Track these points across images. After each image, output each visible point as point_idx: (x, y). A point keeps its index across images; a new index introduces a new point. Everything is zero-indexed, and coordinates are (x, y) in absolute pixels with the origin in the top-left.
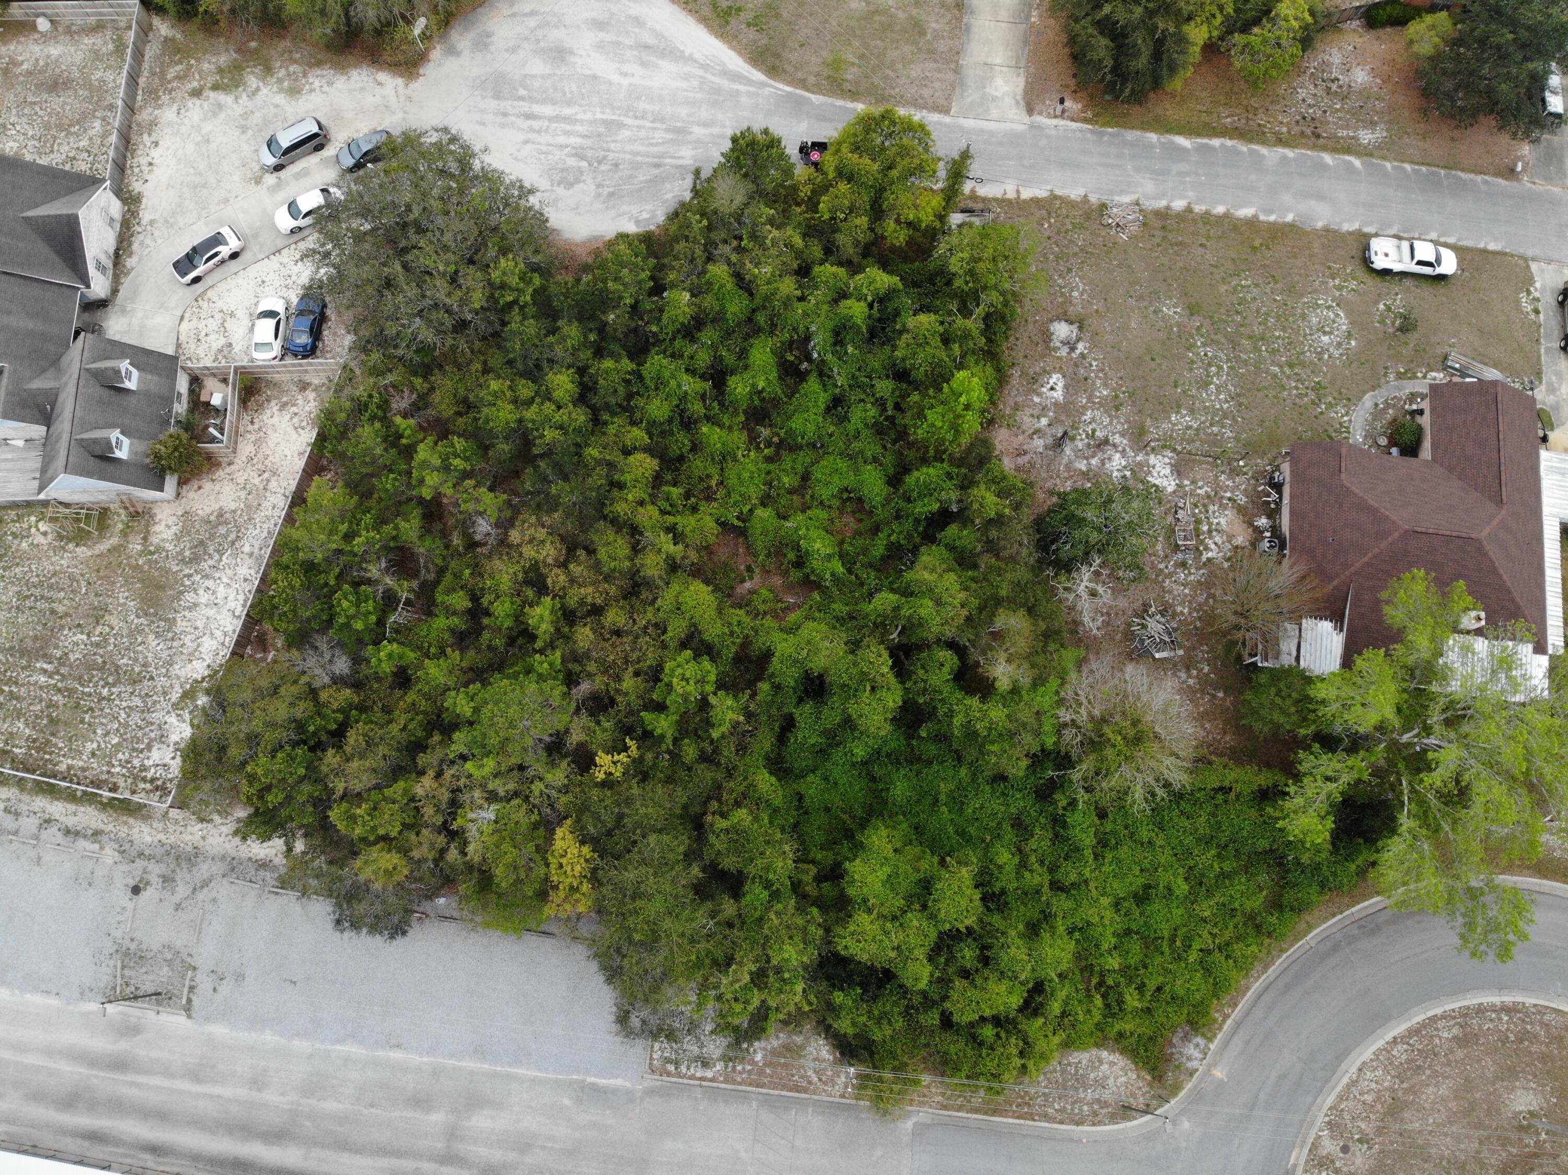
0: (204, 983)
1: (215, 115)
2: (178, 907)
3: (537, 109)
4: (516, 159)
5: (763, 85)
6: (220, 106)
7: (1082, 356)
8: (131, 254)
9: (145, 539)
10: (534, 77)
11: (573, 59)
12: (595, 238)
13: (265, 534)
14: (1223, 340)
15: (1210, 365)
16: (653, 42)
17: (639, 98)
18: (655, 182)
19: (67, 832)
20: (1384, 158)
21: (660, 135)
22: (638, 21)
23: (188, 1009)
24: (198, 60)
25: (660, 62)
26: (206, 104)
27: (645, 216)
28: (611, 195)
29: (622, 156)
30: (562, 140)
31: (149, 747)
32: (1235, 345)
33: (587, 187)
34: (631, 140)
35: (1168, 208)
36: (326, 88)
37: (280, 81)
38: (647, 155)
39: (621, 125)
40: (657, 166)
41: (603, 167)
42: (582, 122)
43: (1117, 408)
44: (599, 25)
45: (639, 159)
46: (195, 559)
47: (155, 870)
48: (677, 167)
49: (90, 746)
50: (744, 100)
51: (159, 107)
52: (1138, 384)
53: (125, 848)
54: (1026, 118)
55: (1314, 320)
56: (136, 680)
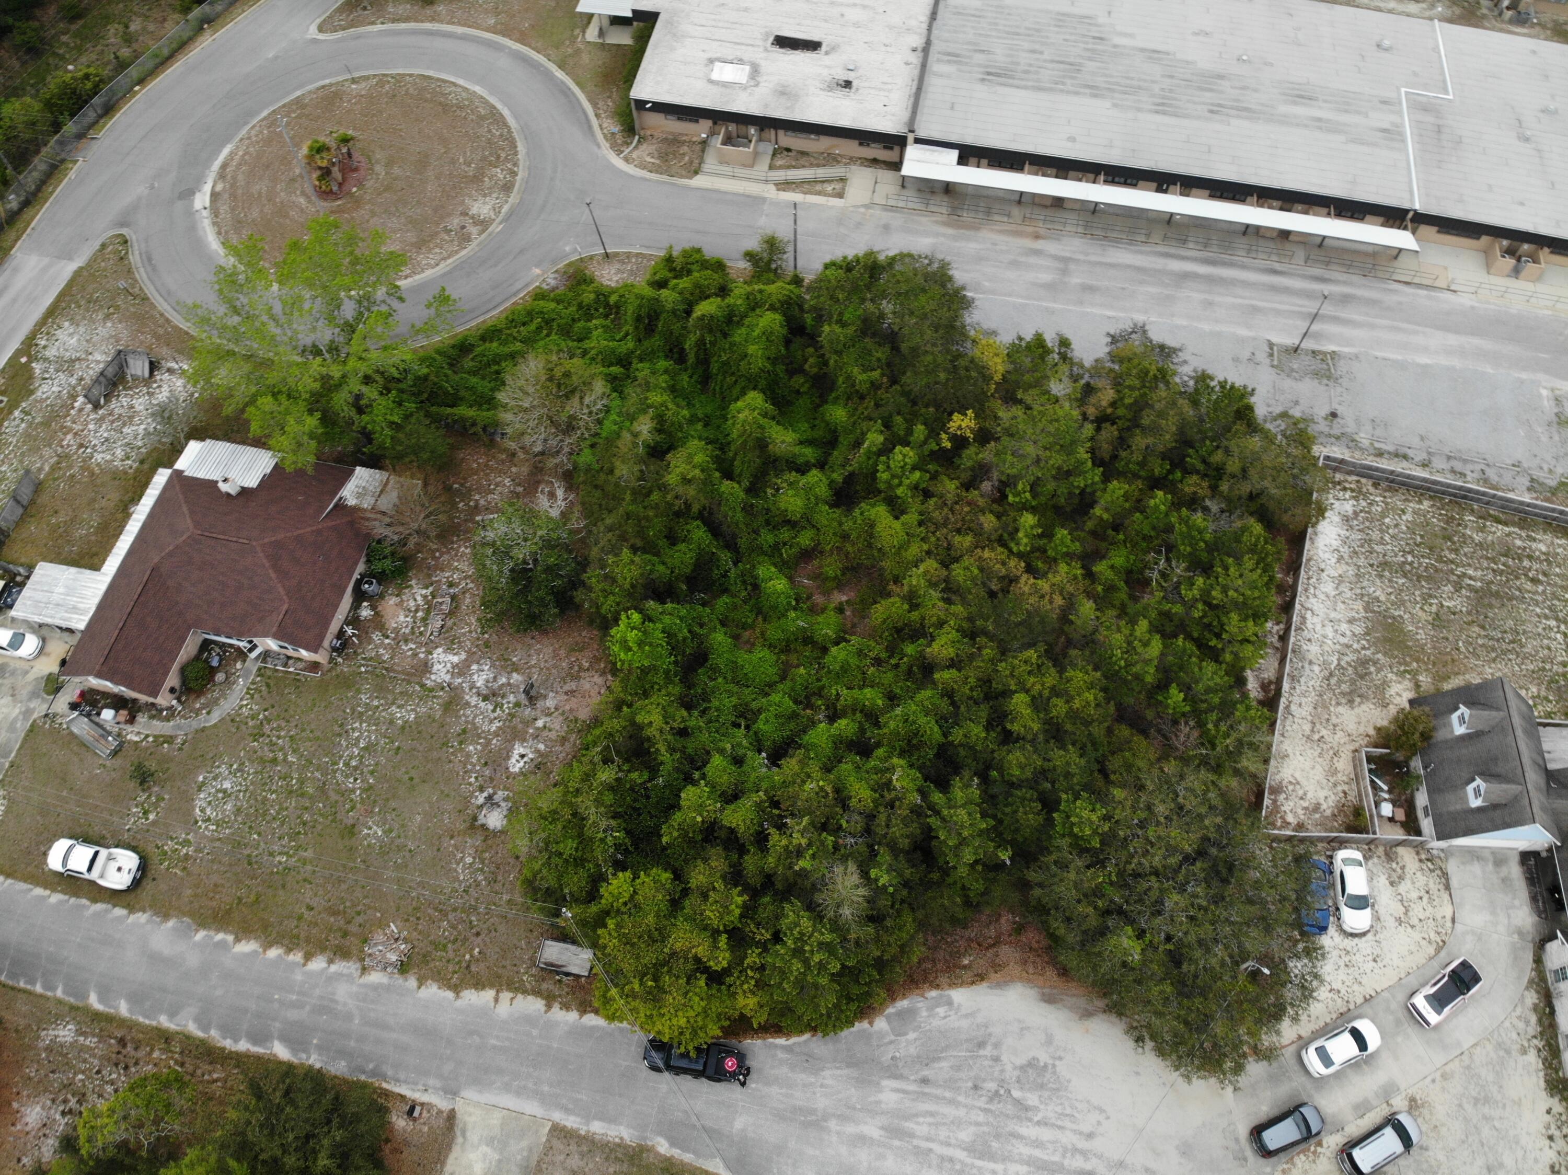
0: (1262, 356)
2: (1296, 403)
4: (1101, 1110)
7: (481, 789)
8: (1536, 1009)
13: (1303, 680)
14: (332, 794)
15: (356, 768)
18: (928, 1058)
19: (1405, 457)
20: (60, 1002)
21: (920, 1128)
23: (1271, 345)
27: (941, 1010)
28: (981, 1045)
29: (969, 1101)
30: (1046, 1134)
31: (1355, 513)
32: (322, 789)
33: (1011, 1058)
34: (957, 1123)
35: (331, 962)
38: (938, 1099)
40: (925, 1081)
41: (991, 1086)
42: (1022, 1162)
43: (464, 731)
45: (948, 1094)
46: (1363, 662)
47: (1322, 426)
48: (899, 1077)
49: (1408, 517)
52: (435, 754)
53: (1353, 443)
54: (460, 1106)
55: (228, 807)
56: (1385, 565)
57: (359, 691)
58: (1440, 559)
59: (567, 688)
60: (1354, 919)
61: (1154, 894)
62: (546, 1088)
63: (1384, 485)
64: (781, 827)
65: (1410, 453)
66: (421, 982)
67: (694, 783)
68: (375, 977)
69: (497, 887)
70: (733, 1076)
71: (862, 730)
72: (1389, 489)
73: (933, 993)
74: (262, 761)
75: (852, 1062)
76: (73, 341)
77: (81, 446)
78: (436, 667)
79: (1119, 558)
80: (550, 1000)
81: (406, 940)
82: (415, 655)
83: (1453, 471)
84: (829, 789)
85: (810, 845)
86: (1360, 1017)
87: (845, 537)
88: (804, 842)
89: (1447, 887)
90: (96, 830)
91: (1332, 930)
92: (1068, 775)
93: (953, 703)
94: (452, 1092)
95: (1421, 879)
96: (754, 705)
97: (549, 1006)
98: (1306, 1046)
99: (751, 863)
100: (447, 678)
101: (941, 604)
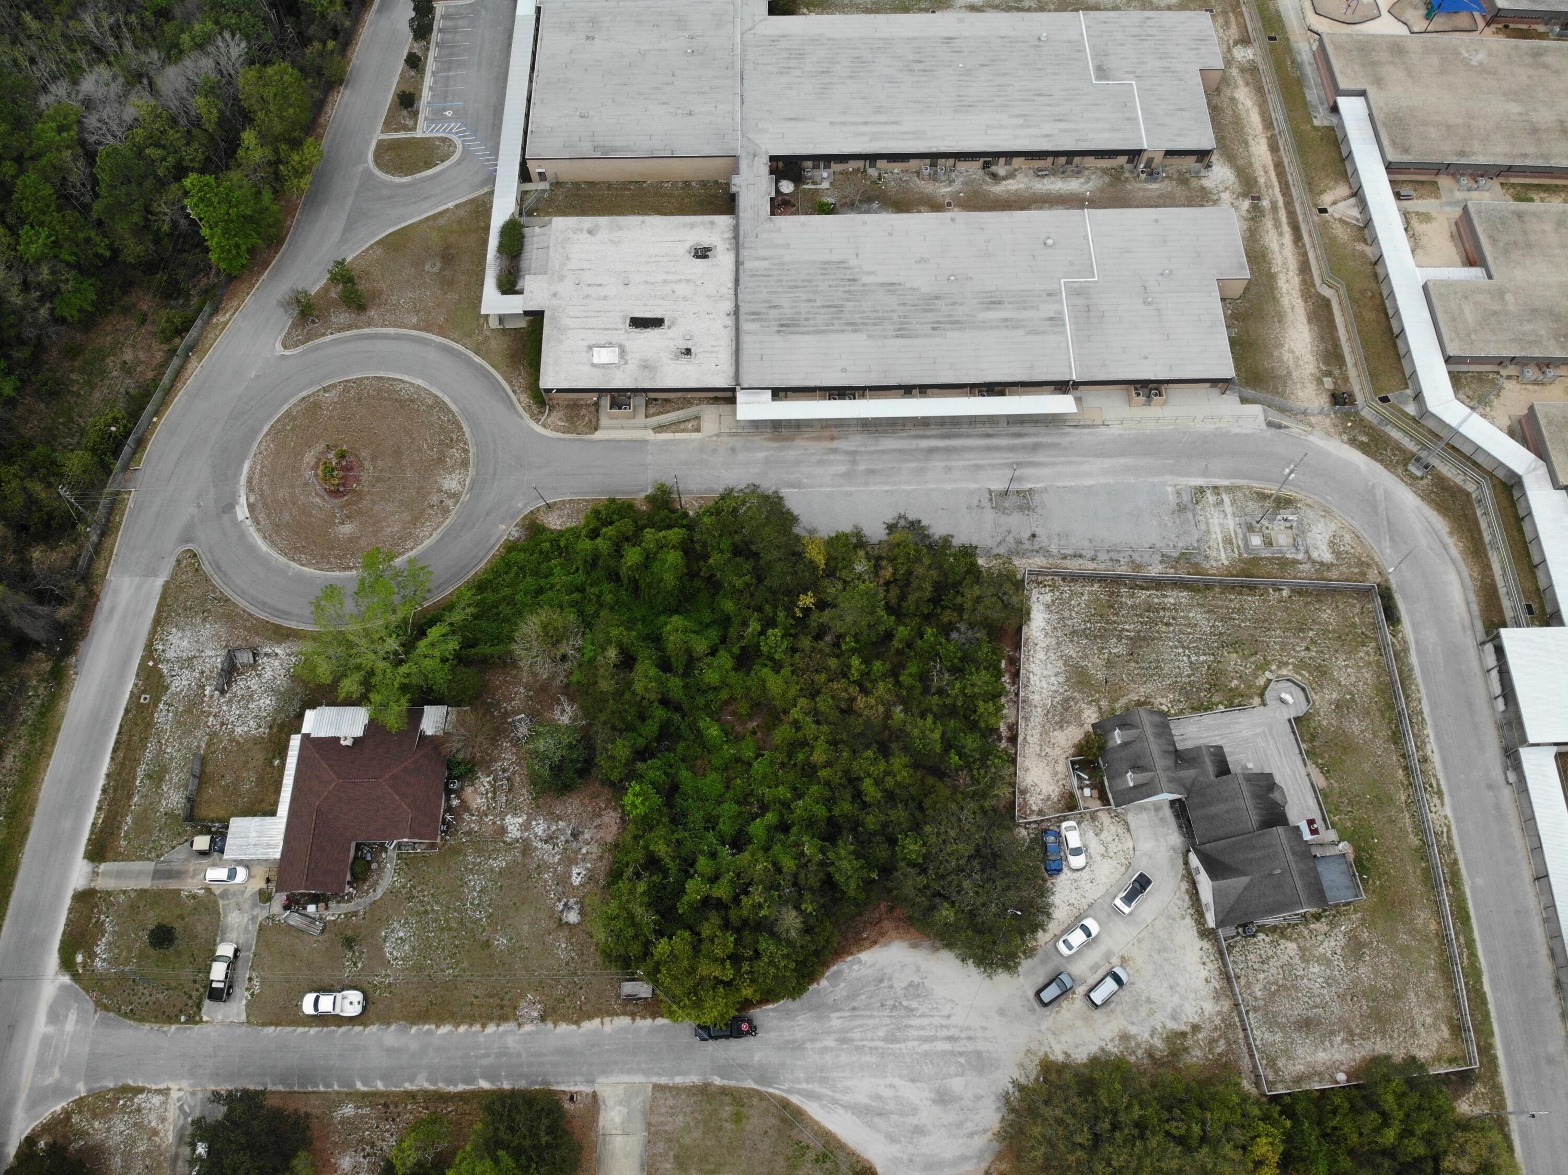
0: (985, 502)
1: (1174, 1010)
2: (1010, 532)
3: (947, 1046)
4: (952, 1001)
5: (789, 1091)
6: (1174, 1018)
7: (559, 900)
8: (1187, 891)
9: (1100, 709)
10: (957, 1075)
11: (932, 1096)
12: (886, 945)
14: (468, 924)
15: (478, 905)
16: (877, 1120)
17: (877, 1066)
18: (853, 996)
19: (1081, 556)
20: (338, 1093)
21: (856, 1035)
22: (891, 1139)
23: (990, 492)
24: (1207, 1059)
25: (868, 1101)
26: (1185, 1019)
27: (856, 967)
28: (881, 981)
29: (880, 1013)
30: (925, 1021)
31: (1053, 601)
32: (461, 923)
33: (899, 985)
34: (876, 1027)
35: (498, 1025)
36: (1103, 1044)
37: (1138, 1046)
38: (863, 1017)
39: (885, 1039)
40: (854, 1009)
41: (890, 1002)
42: (914, 1039)
43: (539, 866)
44: (919, 1131)
45: (868, 1013)
46: (1067, 700)
47: (1027, 545)
48: (840, 1010)
49: (1085, 597)
50: (802, 1075)
51: (1219, 1013)
52: (525, 885)
53: (1047, 553)
54: (597, 1088)
55: (407, 947)
56: (1074, 632)
57: (466, 855)
58: (1107, 622)
59: (595, 824)
60: (1076, 861)
61: (955, 883)
62: (644, 1066)
63: (1069, 578)
64: (747, 893)
65: (1084, 552)
66: (555, 1024)
67: (692, 877)
68: (528, 1028)
69: (585, 958)
70: (748, 1033)
71: (782, 815)
72: (1073, 580)
73: (850, 958)
74: (418, 914)
75: (812, 1008)
76: (185, 643)
77: (223, 724)
78: (510, 828)
79: (913, 668)
80: (633, 1015)
81: (539, 1002)
82: (494, 823)
83: (1111, 560)
84: (770, 866)
85: (765, 901)
86: (1086, 917)
87: (748, 689)
88: (762, 900)
89: (1129, 830)
90: (326, 980)
91: (1065, 870)
92: (899, 824)
93: (831, 789)
94: (592, 1082)
95: (1113, 828)
96: (714, 813)
97: (634, 1020)
98: (1057, 941)
99: (733, 914)
100: (518, 834)
101: (813, 726)
